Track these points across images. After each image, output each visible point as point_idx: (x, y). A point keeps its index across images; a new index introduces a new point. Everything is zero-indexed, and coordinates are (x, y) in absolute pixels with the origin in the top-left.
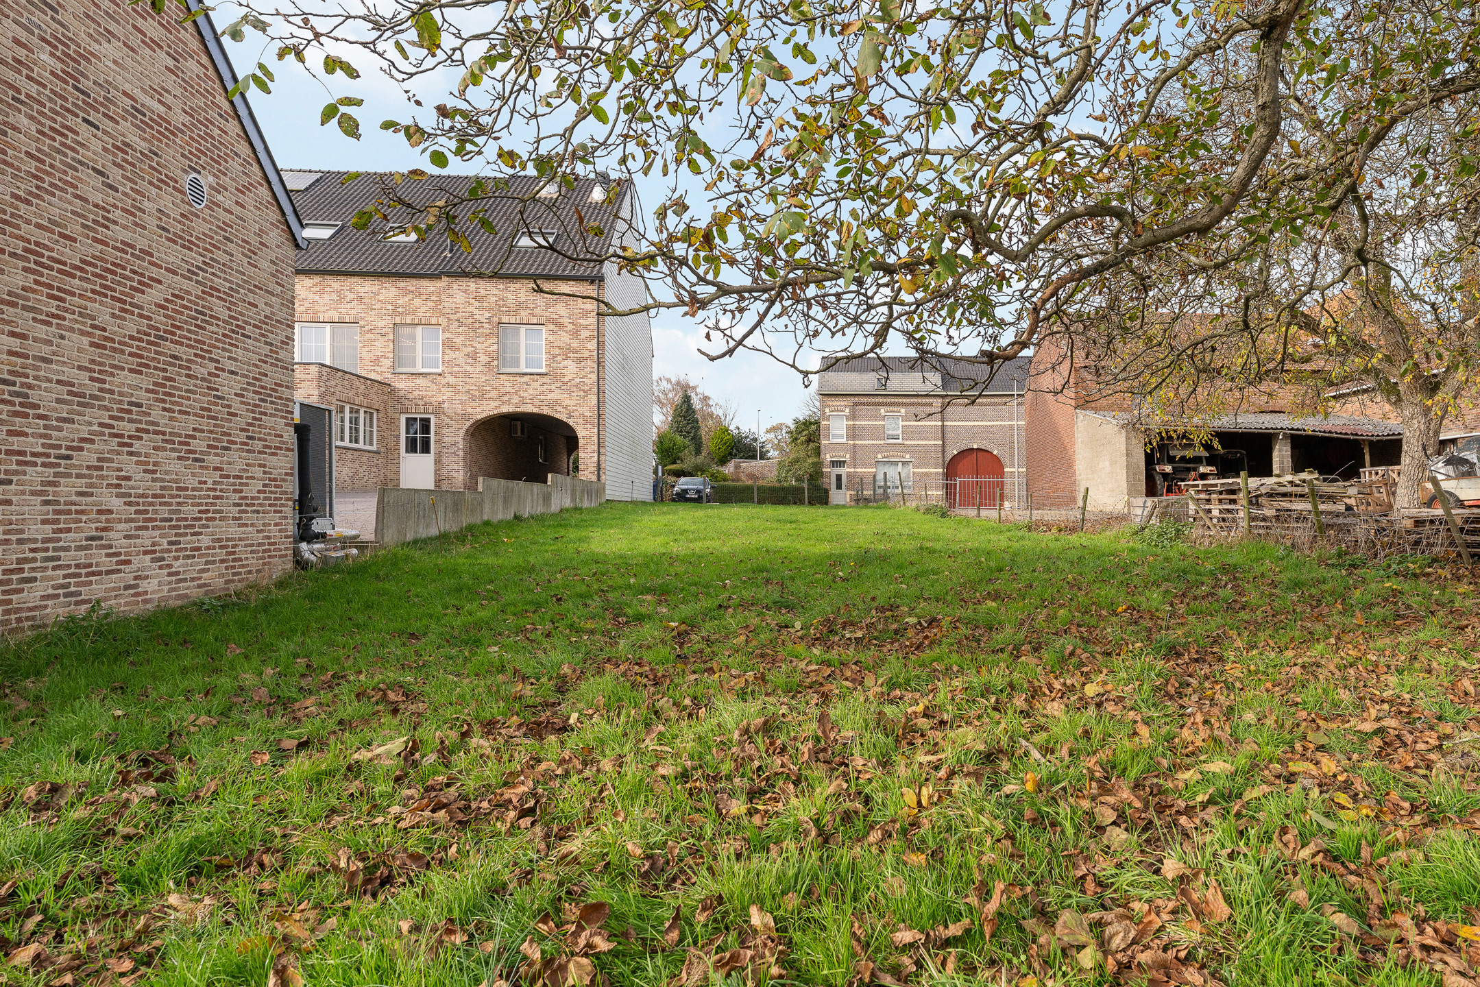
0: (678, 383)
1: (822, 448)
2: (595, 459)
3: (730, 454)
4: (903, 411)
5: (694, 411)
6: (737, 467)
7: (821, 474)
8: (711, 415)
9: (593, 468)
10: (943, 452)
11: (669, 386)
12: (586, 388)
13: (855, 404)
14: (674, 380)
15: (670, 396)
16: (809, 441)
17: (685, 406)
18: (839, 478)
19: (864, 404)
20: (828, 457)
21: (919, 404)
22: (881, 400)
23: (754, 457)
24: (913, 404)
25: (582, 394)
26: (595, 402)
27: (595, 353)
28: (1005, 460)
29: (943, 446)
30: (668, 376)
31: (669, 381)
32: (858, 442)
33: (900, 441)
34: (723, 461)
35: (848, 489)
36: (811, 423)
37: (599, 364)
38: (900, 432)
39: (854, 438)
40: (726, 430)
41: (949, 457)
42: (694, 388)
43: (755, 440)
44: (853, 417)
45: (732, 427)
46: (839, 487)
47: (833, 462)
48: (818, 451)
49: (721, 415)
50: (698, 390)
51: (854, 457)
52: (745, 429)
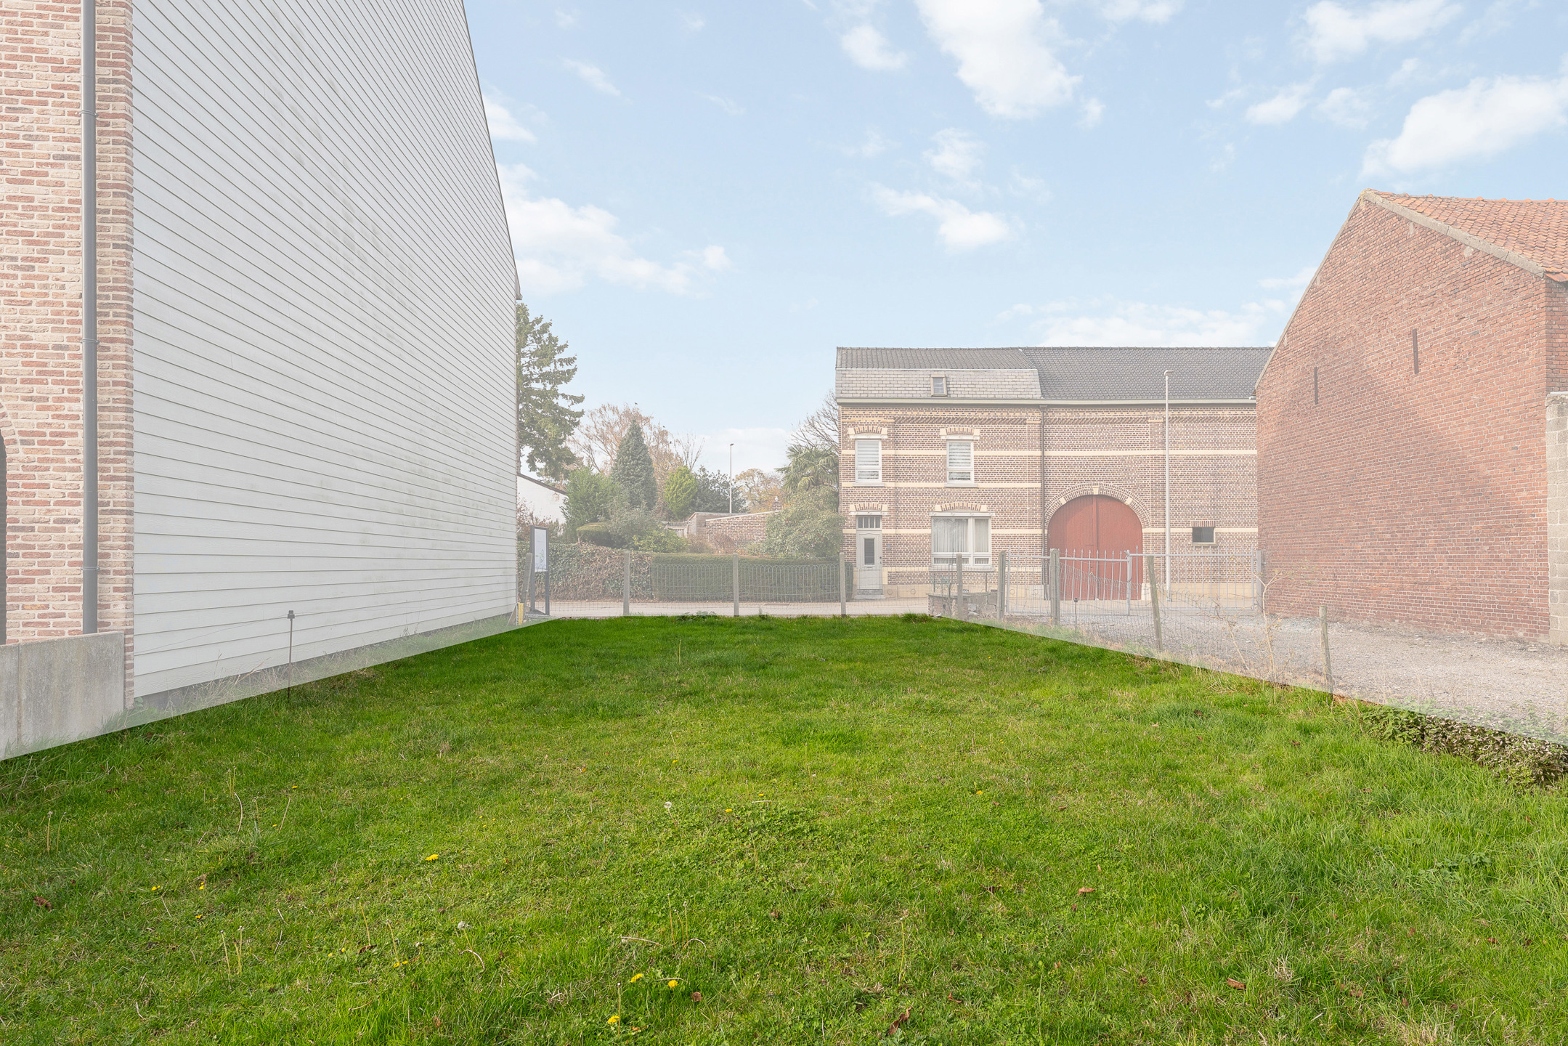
0: (627, 413)
1: (842, 495)
2: (77, 532)
3: (692, 504)
4: (977, 432)
5: (645, 448)
6: (701, 524)
7: (839, 539)
8: (669, 456)
9: (68, 569)
10: (1044, 500)
11: (616, 417)
12: (39, 224)
13: (898, 421)
14: (621, 409)
15: (617, 429)
16: (816, 483)
17: (632, 442)
18: (869, 544)
19: (912, 420)
20: (853, 510)
21: (1003, 421)
22: (940, 413)
23: (724, 509)
24: (993, 421)
25: (20, 249)
26: (76, 287)
27: (79, 78)
28: (1145, 514)
29: (1043, 491)
30: (614, 404)
31: (614, 410)
32: (901, 485)
33: (971, 483)
34: (683, 515)
35: (885, 564)
36: (818, 455)
37: (92, 119)
38: (971, 468)
39: (897, 478)
40: (686, 472)
41: (1052, 508)
42: (647, 419)
43: (727, 485)
44: (894, 441)
45: (695, 470)
46: (869, 559)
47: (859, 518)
48: (834, 500)
49: (681, 454)
50: (653, 422)
51: (895, 509)
52: (712, 470)
